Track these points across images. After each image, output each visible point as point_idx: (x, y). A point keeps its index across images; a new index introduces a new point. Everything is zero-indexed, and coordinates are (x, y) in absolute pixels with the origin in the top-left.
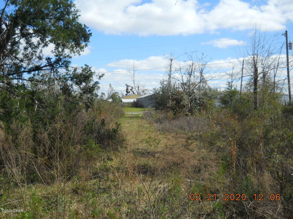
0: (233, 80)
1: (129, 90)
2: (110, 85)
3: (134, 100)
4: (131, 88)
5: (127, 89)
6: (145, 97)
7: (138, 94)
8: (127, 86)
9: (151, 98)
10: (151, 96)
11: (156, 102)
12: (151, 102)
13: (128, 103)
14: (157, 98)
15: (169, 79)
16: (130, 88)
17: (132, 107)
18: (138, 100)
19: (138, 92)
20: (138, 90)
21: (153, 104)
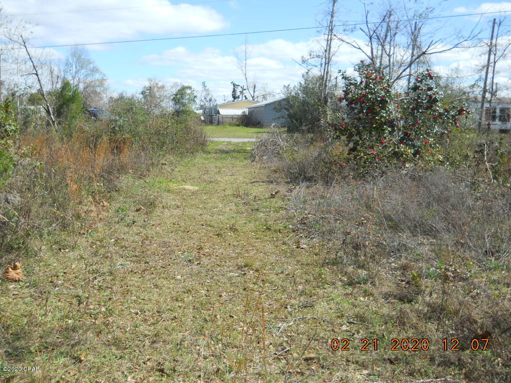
0: (496, 59)
1: (238, 94)
2: (204, 83)
3: (243, 111)
4: (241, 90)
5: (234, 91)
6: (266, 105)
7: (254, 100)
8: (234, 86)
9: (278, 106)
10: (279, 102)
11: (290, 116)
12: (278, 115)
13: (232, 117)
14: (291, 106)
15: (326, 51)
16: (239, 90)
17: (238, 125)
18: (252, 111)
19: (253, 97)
20: (254, 92)
21: (283, 120)
